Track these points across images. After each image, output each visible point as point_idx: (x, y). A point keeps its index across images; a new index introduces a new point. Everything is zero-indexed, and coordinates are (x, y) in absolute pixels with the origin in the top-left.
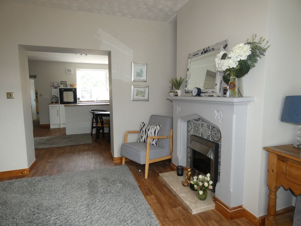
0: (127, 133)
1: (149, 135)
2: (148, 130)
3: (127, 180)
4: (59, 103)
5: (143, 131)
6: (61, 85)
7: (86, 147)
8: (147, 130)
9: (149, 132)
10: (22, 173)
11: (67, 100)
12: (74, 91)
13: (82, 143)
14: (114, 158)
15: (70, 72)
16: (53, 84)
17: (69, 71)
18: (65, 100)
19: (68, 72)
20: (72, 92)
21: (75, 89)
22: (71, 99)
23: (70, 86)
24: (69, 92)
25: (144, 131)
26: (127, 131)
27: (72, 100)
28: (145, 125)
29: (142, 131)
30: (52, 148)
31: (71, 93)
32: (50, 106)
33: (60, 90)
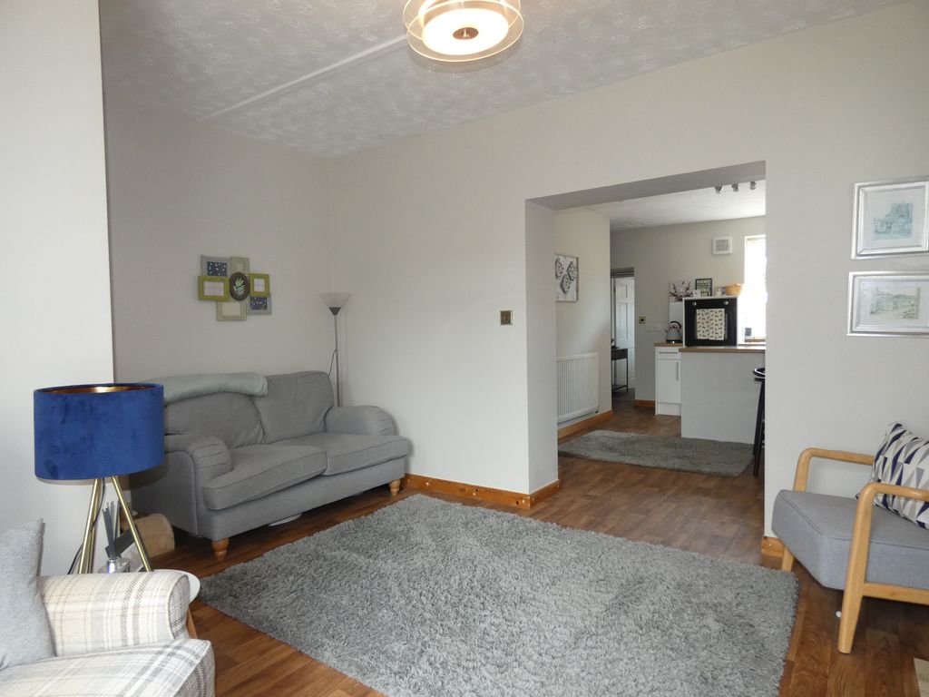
0: (807, 453)
1: (909, 480)
2: (908, 461)
3: (756, 620)
4: (682, 342)
5: (886, 459)
6: (694, 291)
7: (711, 484)
8: (901, 459)
9: (909, 470)
10: (517, 503)
11: (706, 334)
12: (729, 307)
13: (706, 469)
14: (766, 538)
15: (723, 249)
16: (675, 288)
17: (723, 245)
18: (701, 334)
19: (717, 250)
20: (723, 310)
21: (733, 302)
22: (719, 331)
23: (723, 293)
24: (715, 310)
25: (889, 463)
26: (807, 449)
27: (721, 335)
28: (901, 439)
29: (881, 458)
30: (620, 463)
31: (719, 315)
32: (659, 349)
33: (688, 304)
